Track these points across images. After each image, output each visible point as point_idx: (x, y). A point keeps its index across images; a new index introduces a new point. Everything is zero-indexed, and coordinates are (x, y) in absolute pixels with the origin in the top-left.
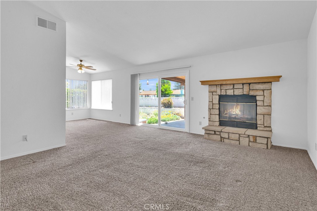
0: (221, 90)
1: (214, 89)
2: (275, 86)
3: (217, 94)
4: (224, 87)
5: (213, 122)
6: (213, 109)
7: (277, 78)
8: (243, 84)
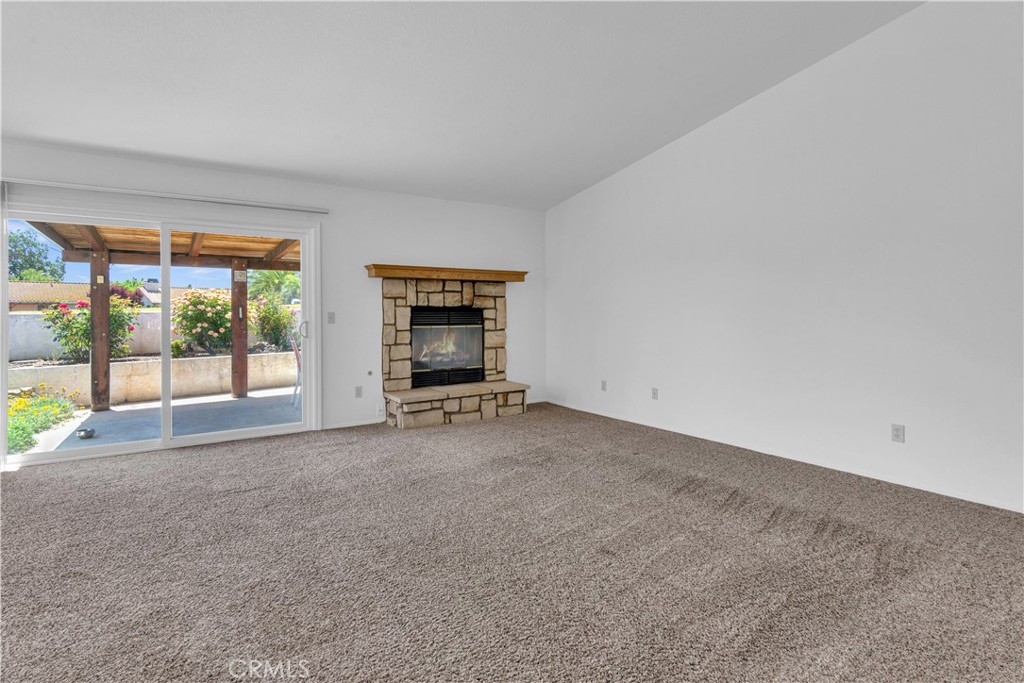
0: (417, 292)
1: (398, 289)
2: (512, 289)
3: (408, 304)
4: (425, 287)
5: (396, 381)
6: (396, 344)
7: (519, 276)
8: (462, 282)
